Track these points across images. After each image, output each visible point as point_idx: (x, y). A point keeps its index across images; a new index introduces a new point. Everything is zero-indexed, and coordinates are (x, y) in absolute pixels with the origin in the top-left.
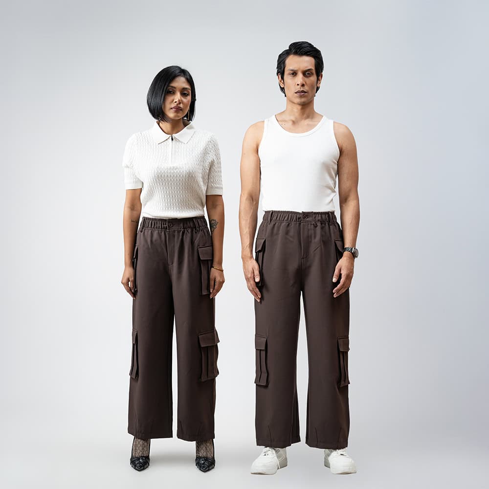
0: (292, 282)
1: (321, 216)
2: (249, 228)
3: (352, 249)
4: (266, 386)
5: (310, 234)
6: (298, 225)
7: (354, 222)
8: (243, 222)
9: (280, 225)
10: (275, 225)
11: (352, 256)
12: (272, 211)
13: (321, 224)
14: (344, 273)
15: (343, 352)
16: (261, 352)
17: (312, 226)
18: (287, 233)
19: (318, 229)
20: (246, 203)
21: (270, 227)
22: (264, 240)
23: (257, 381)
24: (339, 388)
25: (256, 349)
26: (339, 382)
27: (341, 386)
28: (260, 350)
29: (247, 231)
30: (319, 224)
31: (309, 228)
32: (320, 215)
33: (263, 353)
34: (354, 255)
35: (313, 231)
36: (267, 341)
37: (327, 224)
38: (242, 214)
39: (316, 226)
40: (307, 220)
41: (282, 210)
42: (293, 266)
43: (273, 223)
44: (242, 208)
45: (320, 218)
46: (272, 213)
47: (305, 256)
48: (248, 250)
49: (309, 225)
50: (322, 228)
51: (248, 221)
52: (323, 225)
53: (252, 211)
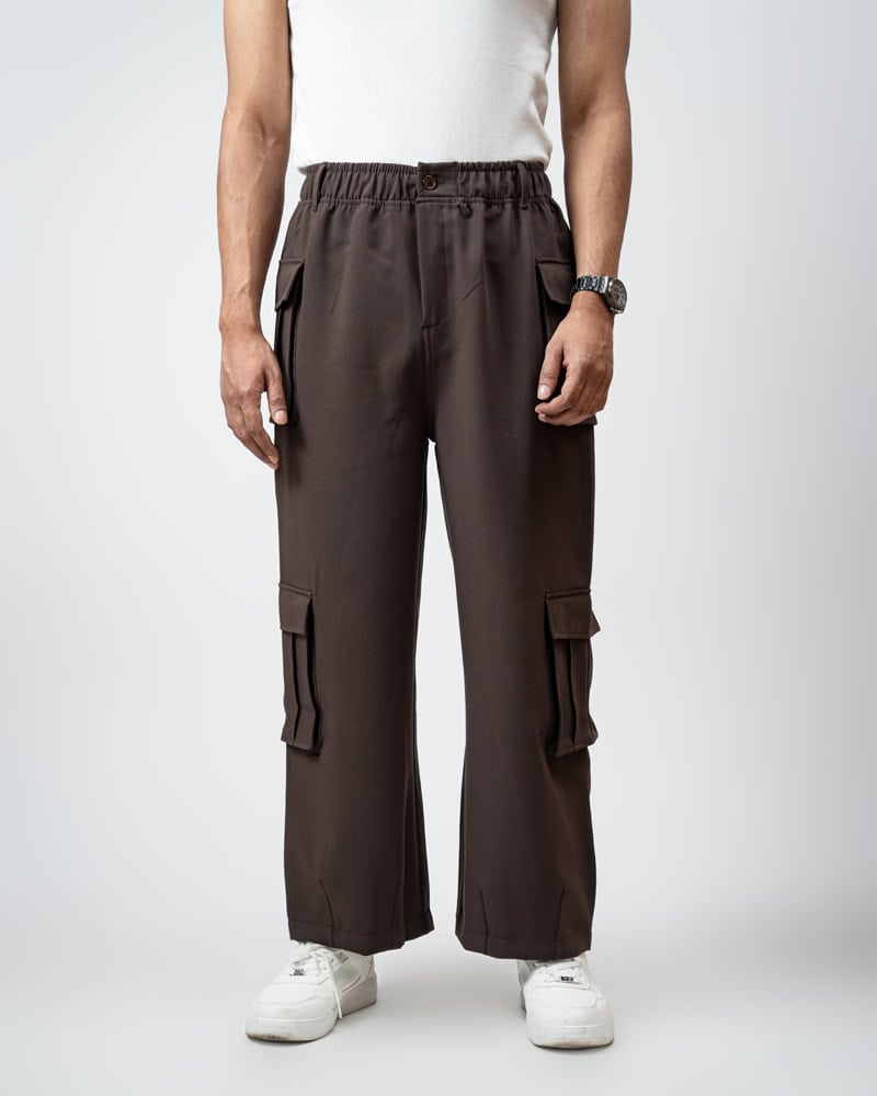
0: (390, 409)
1: (487, 178)
2: (249, 230)
3: (601, 281)
4: (314, 753)
5: (447, 242)
6: (405, 209)
7: (610, 187)
8: (231, 208)
9: (352, 211)
10: (331, 212)
11: (601, 305)
12: (326, 164)
13: (488, 205)
14: (574, 363)
15: (566, 643)
16: (297, 641)
17: (455, 212)
18: (373, 241)
19: (477, 223)
20: (240, 139)
21: (317, 218)
22: (299, 265)
23: (290, 734)
24: (551, 761)
25: (283, 632)
26: (551, 741)
27: (560, 753)
28: (294, 636)
29: (243, 236)
30: (479, 207)
31: (445, 219)
32: (482, 174)
33: (302, 646)
34: (611, 303)
35: (456, 230)
36: (310, 607)
37: (508, 206)
38: (227, 177)
39: (467, 214)
40: (436, 191)
41: (356, 162)
42: (394, 356)
43: (324, 206)
44: (227, 159)
45: (481, 184)
46: (325, 171)
47: (433, 319)
48: (246, 302)
49: (445, 210)
50: (491, 221)
51: (246, 202)
52: (495, 208)
53: (260, 168)
